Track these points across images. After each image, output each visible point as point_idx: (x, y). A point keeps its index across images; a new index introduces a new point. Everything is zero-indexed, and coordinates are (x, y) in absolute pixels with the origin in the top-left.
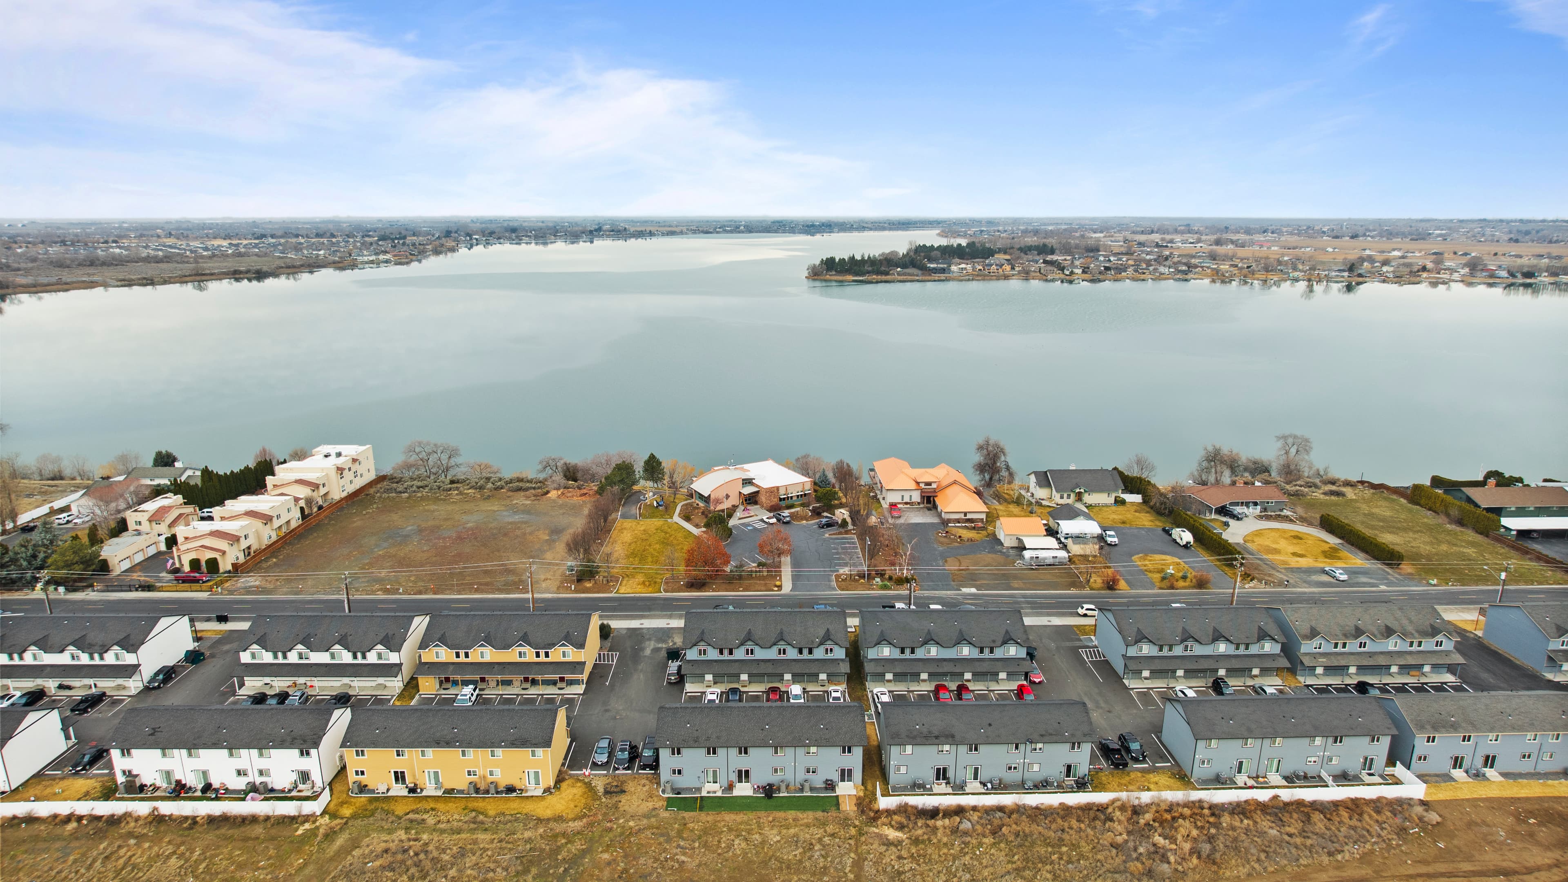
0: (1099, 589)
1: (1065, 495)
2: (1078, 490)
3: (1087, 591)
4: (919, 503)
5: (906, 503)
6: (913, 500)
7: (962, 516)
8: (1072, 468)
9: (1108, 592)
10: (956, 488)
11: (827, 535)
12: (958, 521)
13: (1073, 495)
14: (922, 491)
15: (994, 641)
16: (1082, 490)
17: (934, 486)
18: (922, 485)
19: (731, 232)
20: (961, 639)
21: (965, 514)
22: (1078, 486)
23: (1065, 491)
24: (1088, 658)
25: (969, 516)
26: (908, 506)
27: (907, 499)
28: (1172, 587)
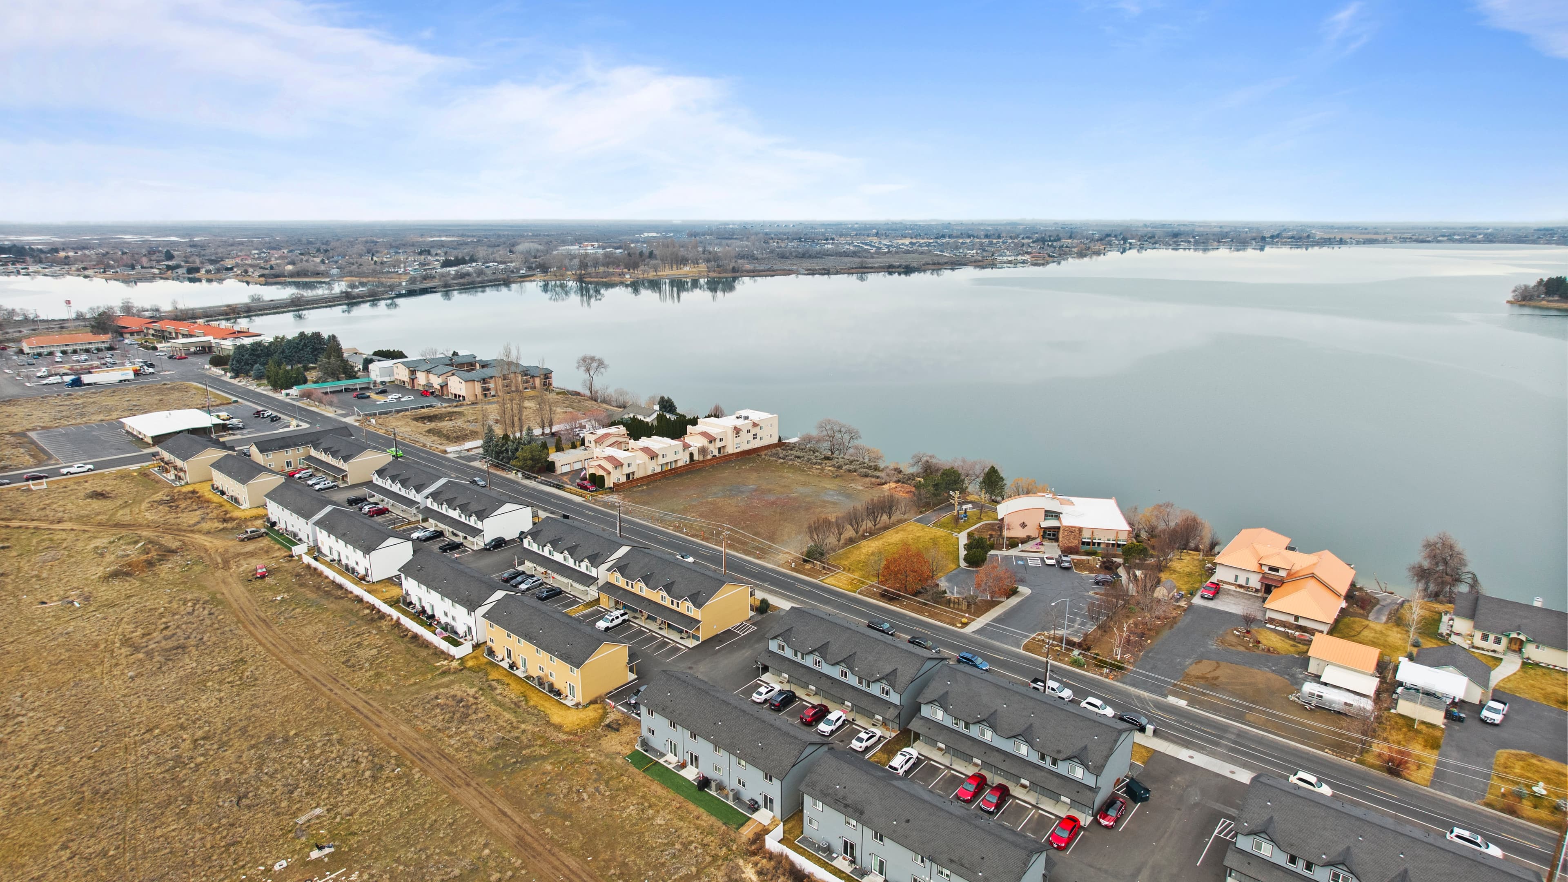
0: (1372, 766)
1: (1492, 637)
2: (1514, 635)
3: (1350, 762)
4: (1257, 591)
5: (1241, 586)
6: (1250, 585)
7: (1291, 620)
8: (1538, 603)
9: (1386, 776)
10: (1312, 583)
11: (1091, 593)
12: (1284, 624)
13: (1504, 641)
14: (1264, 577)
15: (1059, 752)
16: (1522, 637)
17: (1283, 573)
18: (1266, 569)
19: (1460, 241)
20: (1026, 735)
21: (1297, 618)
22: (1518, 630)
23: (1493, 632)
24: (1220, 833)
25: (1301, 622)
26: (1242, 590)
27: (1242, 581)
28: (1512, 811)
